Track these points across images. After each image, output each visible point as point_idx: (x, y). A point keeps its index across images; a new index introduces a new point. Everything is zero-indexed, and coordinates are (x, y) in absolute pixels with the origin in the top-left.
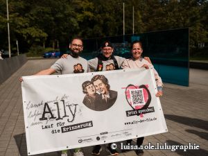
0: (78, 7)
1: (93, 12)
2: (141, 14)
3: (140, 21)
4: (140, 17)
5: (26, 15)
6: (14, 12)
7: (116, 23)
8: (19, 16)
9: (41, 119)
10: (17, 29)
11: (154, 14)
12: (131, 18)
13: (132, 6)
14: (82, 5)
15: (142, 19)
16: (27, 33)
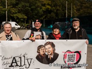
0: (43, 3)
1: (51, 6)
2: (76, 7)
3: (75, 11)
4: (75, 8)
5: (16, 7)
6: (10, 5)
7: (62, 12)
8: (12, 7)
9: (10, 66)
10: (12, 14)
11: (83, 7)
12: (71, 9)
13: (71, 3)
14: (45, 2)
15: (76, 10)
16: (17, 16)
